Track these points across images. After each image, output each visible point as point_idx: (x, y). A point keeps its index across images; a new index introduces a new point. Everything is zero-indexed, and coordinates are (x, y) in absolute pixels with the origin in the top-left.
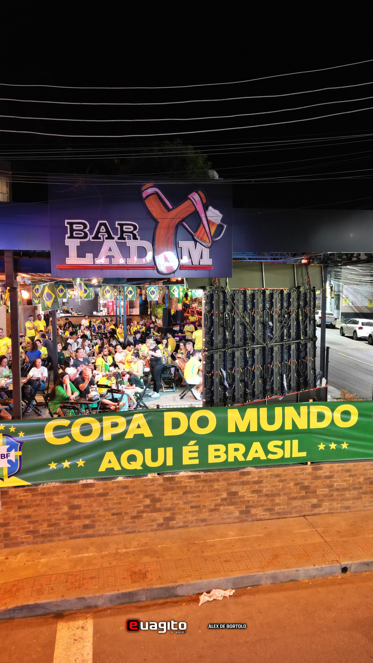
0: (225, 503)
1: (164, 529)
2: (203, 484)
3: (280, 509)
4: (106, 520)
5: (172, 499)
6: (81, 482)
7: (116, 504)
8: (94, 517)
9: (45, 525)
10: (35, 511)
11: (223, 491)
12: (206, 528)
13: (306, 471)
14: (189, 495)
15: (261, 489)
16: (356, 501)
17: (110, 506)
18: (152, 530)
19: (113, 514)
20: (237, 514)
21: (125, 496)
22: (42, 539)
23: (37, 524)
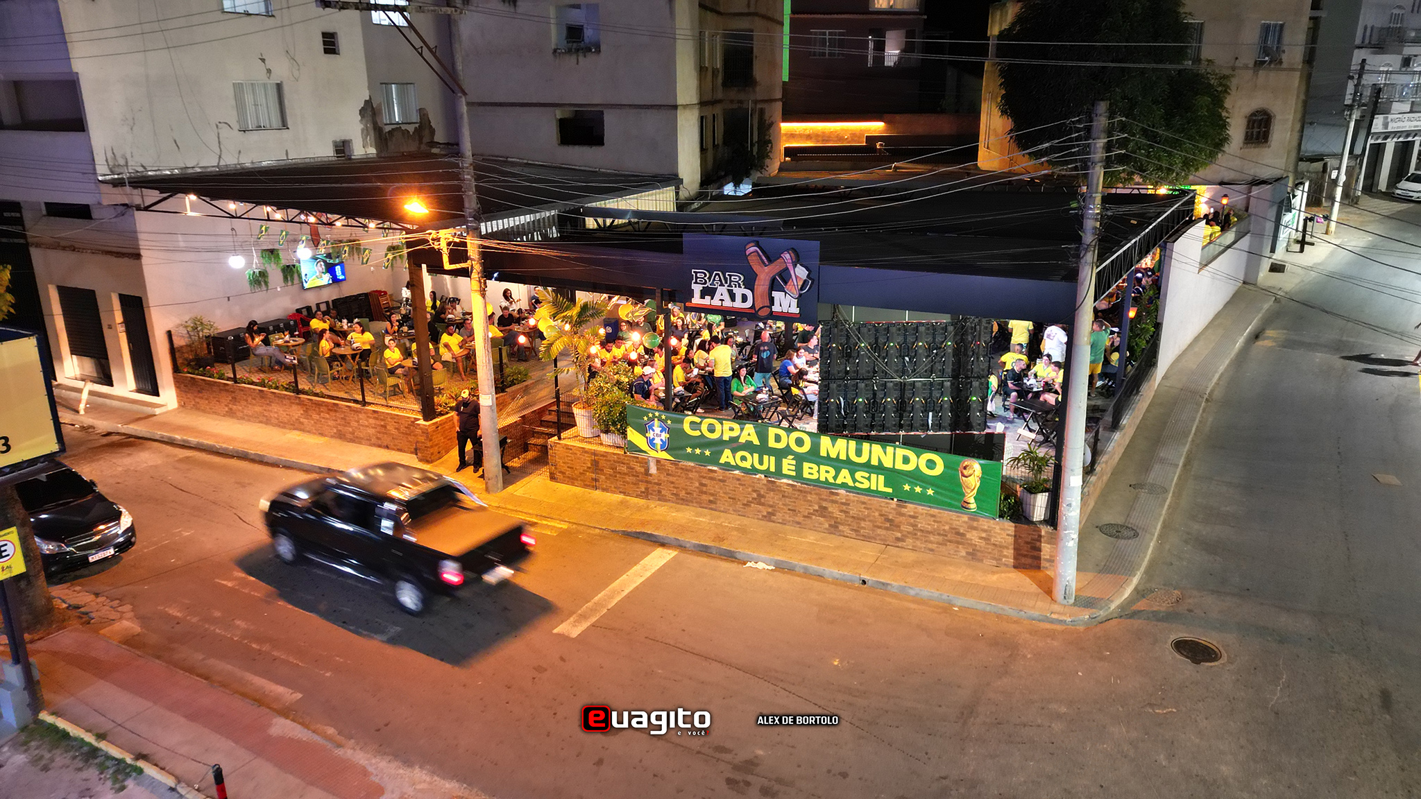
0: (816, 514)
2: (799, 493)
3: (865, 532)
4: (725, 501)
5: (773, 498)
6: (708, 468)
7: (732, 490)
8: (716, 496)
10: (677, 480)
11: (815, 504)
12: (799, 529)
13: (892, 505)
14: (787, 499)
15: (849, 511)
17: (727, 491)
18: (758, 519)
19: (729, 498)
20: (827, 526)
21: (739, 486)
22: (681, 502)
23: (678, 490)
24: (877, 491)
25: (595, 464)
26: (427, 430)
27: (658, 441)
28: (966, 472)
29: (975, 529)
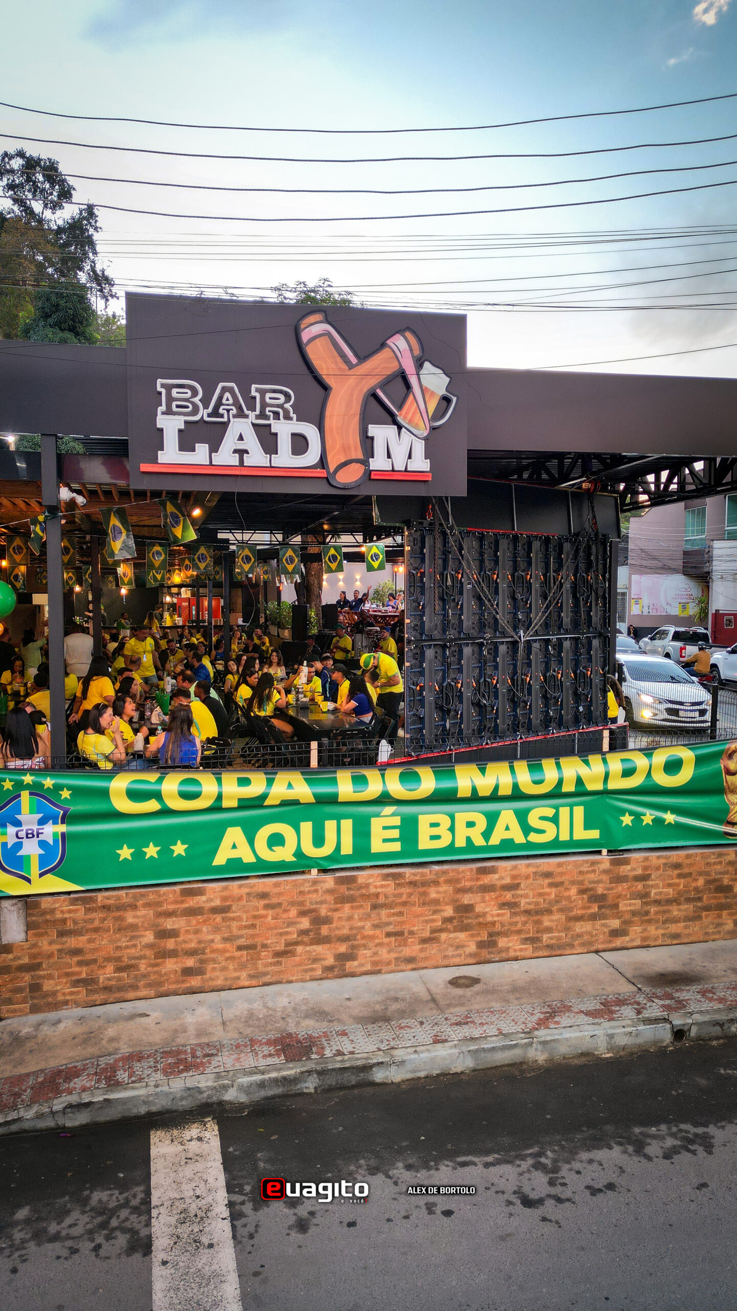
0: (450, 926)
1: (336, 977)
2: (408, 890)
3: (551, 938)
4: (227, 959)
7: (246, 927)
8: (204, 953)
9: (110, 968)
10: (90, 941)
11: (447, 904)
13: (599, 865)
15: (517, 900)
16: (691, 923)
17: (235, 931)
18: (313, 979)
19: (240, 948)
21: (264, 912)
22: (102, 996)
23: (94, 967)
24: (572, 843)
27: (31, 849)
28: (732, 766)
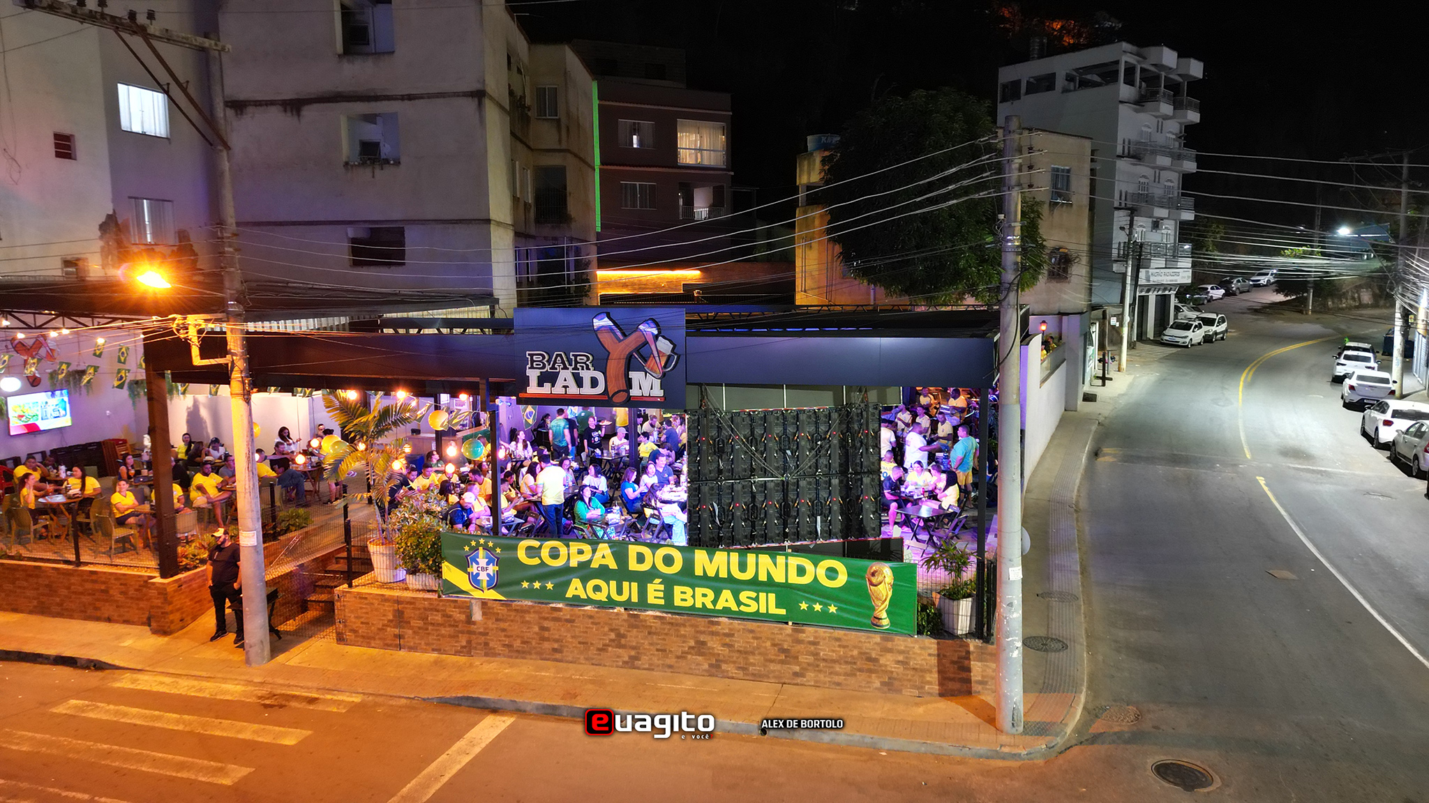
0: (692, 652)
1: (630, 668)
2: (670, 627)
3: (754, 670)
4: (574, 647)
5: (637, 637)
6: (551, 605)
7: (582, 632)
8: (562, 642)
9: (519, 641)
10: (510, 625)
11: (690, 639)
12: (671, 674)
13: (786, 631)
14: (655, 637)
15: (733, 643)
17: (577, 633)
18: (617, 667)
19: (580, 643)
20: (706, 666)
21: (591, 626)
22: (515, 654)
23: (511, 639)
24: (767, 614)
25: (399, 614)
26: (165, 589)
27: (483, 577)
28: (874, 580)
29: (890, 651)
